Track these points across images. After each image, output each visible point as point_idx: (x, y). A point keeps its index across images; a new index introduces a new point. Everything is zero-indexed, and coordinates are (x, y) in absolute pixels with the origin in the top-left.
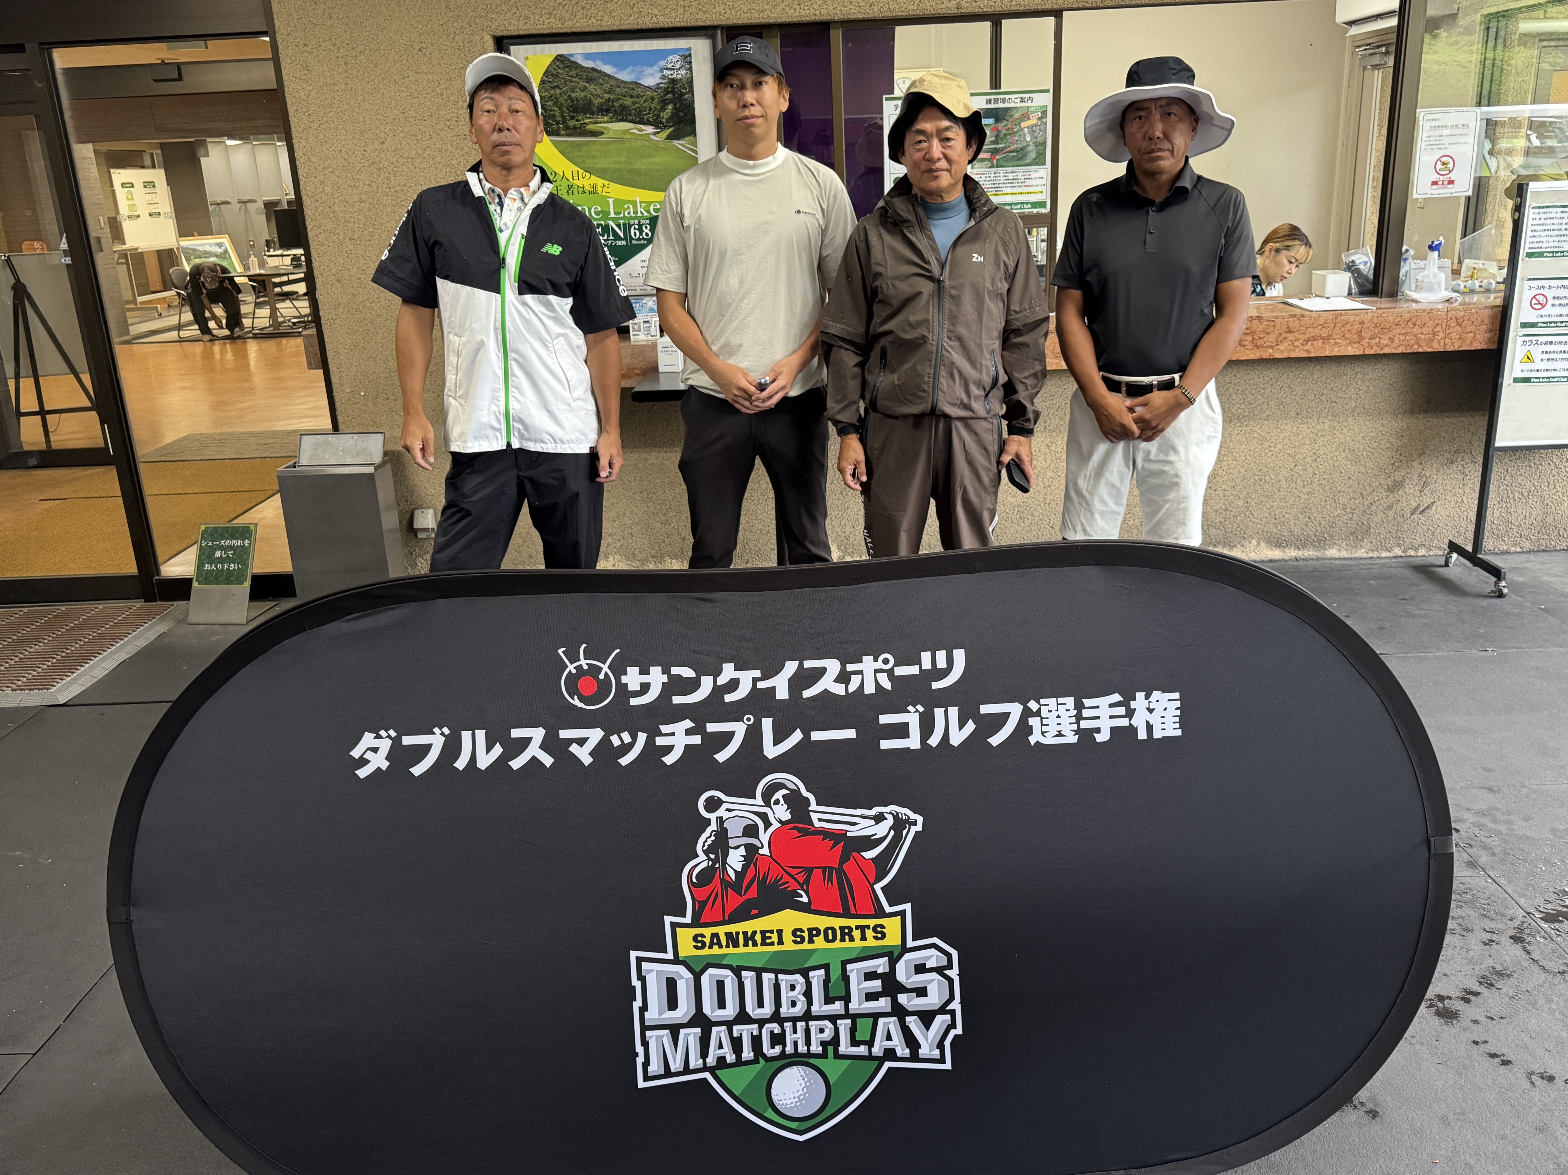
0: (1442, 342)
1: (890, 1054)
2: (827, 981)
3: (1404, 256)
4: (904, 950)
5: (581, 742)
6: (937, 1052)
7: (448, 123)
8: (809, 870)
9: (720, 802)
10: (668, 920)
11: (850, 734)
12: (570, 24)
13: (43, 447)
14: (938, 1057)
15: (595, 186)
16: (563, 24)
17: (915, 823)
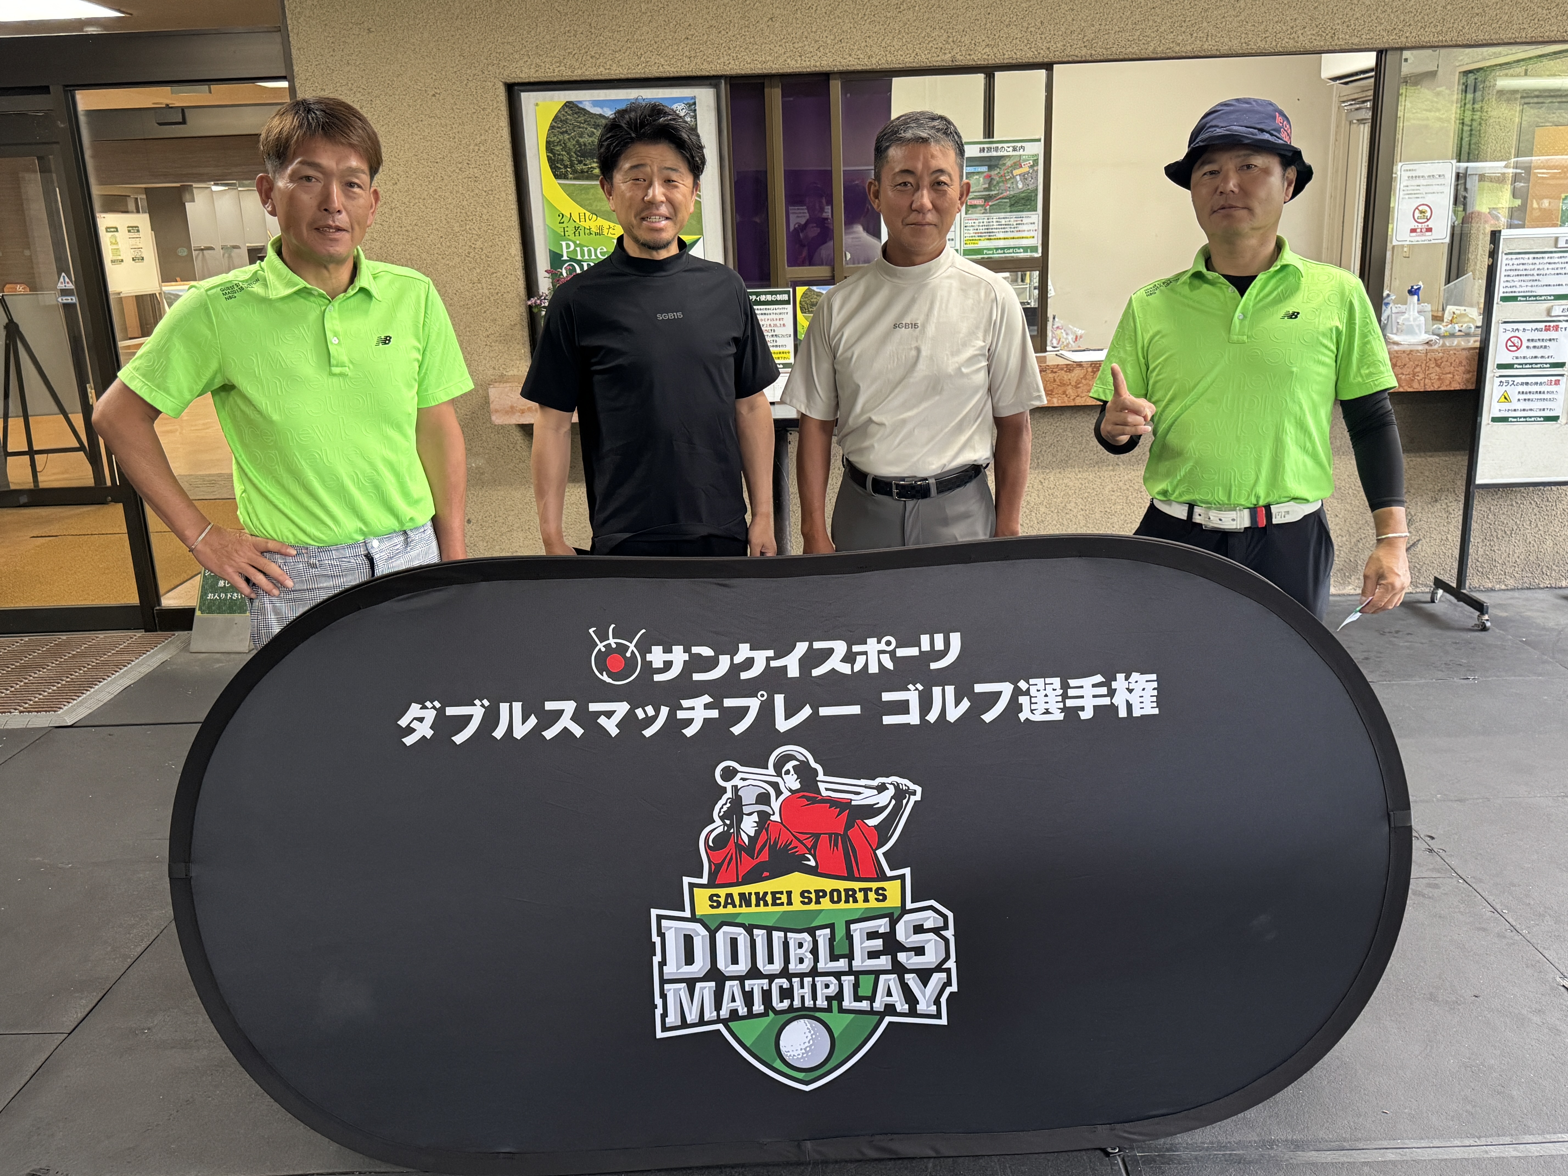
0: (1422, 382)
1: (890, 1009)
2: (832, 939)
3: (1386, 301)
4: (904, 911)
5: (609, 714)
6: (934, 1008)
7: (460, 166)
8: (817, 836)
9: (735, 772)
10: (686, 880)
11: (855, 710)
12: (580, 72)
13: (30, 485)
14: (935, 1013)
15: (601, 228)
16: (573, 72)
17: (914, 793)
